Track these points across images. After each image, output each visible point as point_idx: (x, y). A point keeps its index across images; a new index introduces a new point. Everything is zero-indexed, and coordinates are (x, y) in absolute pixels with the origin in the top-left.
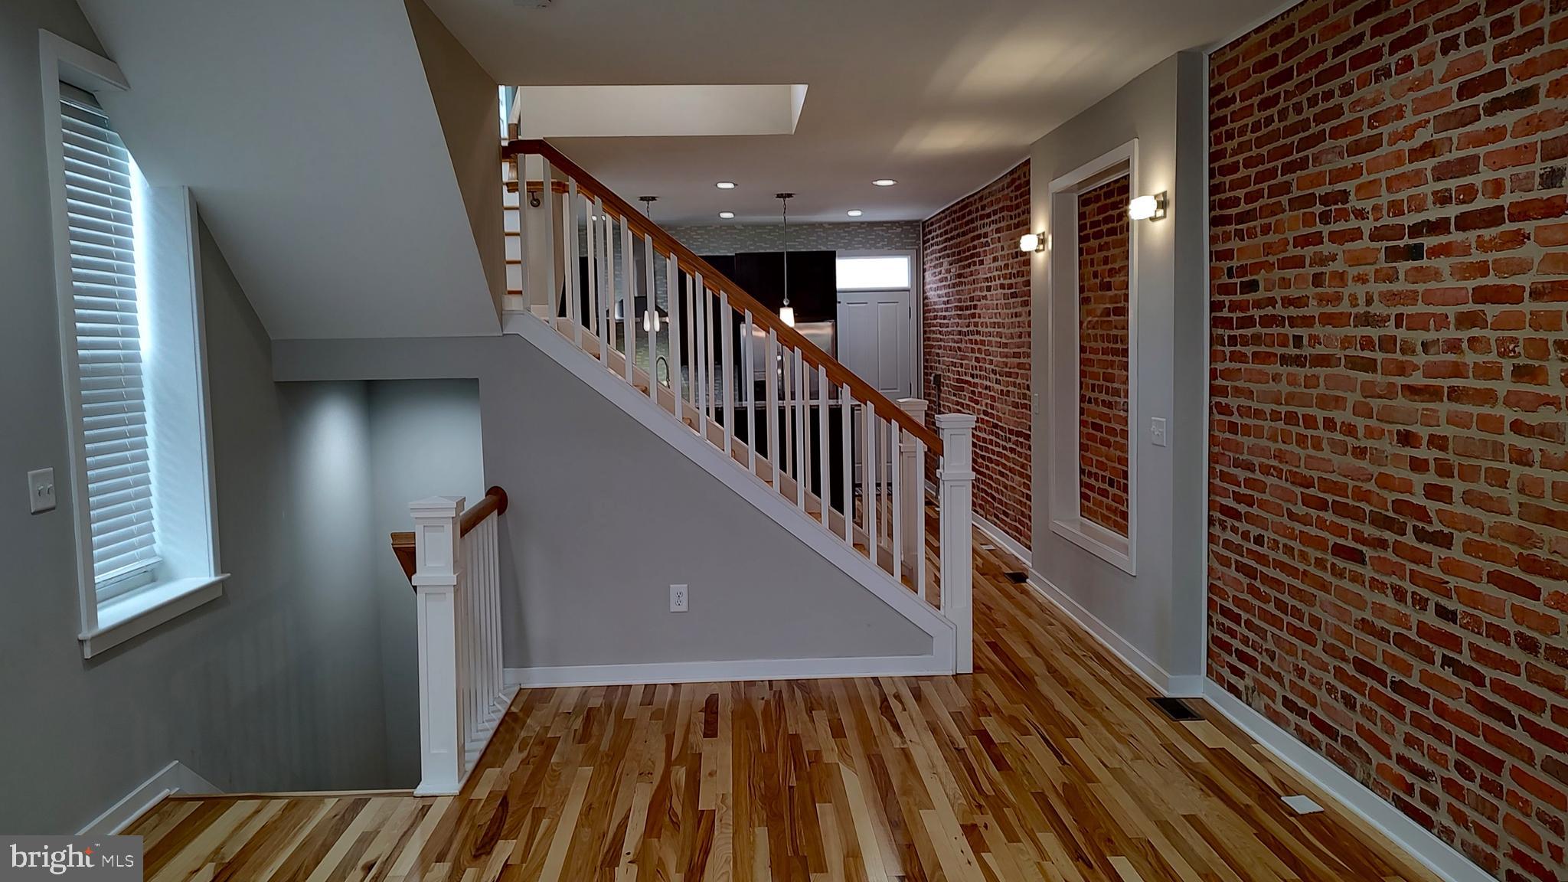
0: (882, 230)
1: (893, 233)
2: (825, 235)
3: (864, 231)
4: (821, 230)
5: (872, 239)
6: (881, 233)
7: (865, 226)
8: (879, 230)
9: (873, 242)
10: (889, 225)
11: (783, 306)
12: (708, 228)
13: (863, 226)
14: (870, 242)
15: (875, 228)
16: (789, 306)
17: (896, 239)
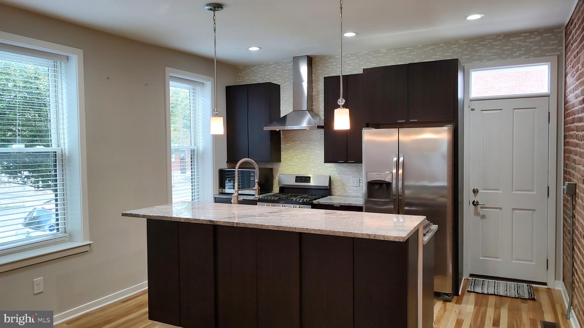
0: (520, 41)
1: (531, 42)
2: (460, 50)
3: (500, 42)
4: (457, 46)
5: (508, 50)
6: (518, 43)
7: (501, 38)
8: (515, 40)
9: (509, 52)
10: (528, 34)
11: (338, 107)
12: (359, 54)
13: (498, 38)
14: (506, 52)
15: (511, 39)
16: (345, 106)
17: (534, 48)
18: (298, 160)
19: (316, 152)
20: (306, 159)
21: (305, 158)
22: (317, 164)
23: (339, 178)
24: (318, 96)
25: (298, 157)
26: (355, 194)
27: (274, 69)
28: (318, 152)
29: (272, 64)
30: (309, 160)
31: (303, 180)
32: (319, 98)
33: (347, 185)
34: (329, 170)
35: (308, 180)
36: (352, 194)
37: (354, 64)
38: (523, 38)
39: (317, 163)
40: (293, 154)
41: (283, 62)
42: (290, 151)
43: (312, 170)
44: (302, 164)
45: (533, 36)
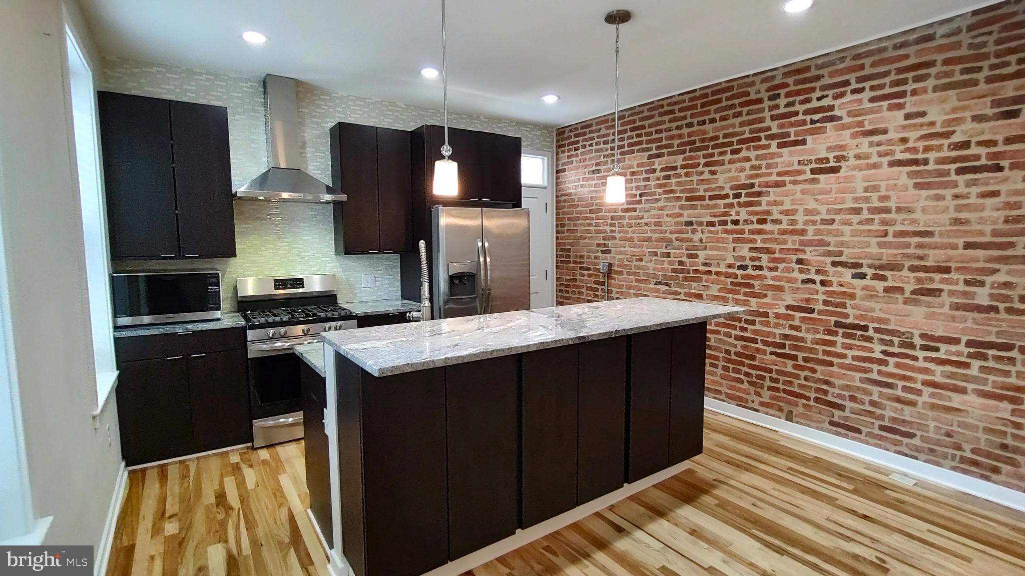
1: (535, 135)
4: (478, 122)
6: (526, 133)
7: (514, 124)
8: (524, 130)
10: (532, 126)
13: (512, 124)
15: (522, 128)
17: (536, 141)
18: (270, 253)
19: (303, 238)
20: (285, 250)
21: (282, 248)
22: (306, 258)
23: (344, 277)
24: (305, 149)
25: (268, 246)
26: (369, 298)
27: (207, 83)
28: (306, 238)
29: (204, 74)
30: (292, 252)
31: (290, 284)
32: (305, 153)
33: (357, 286)
34: (329, 267)
35: (300, 284)
36: (364, 299)
37: (361, 113)
38: (528, 129)
39: (307, 256)
40: (258, 242)
41: (228, 76)
42: (252, 237)
43: (299, 267)
44: (278, 258)
45: (536, 130)
